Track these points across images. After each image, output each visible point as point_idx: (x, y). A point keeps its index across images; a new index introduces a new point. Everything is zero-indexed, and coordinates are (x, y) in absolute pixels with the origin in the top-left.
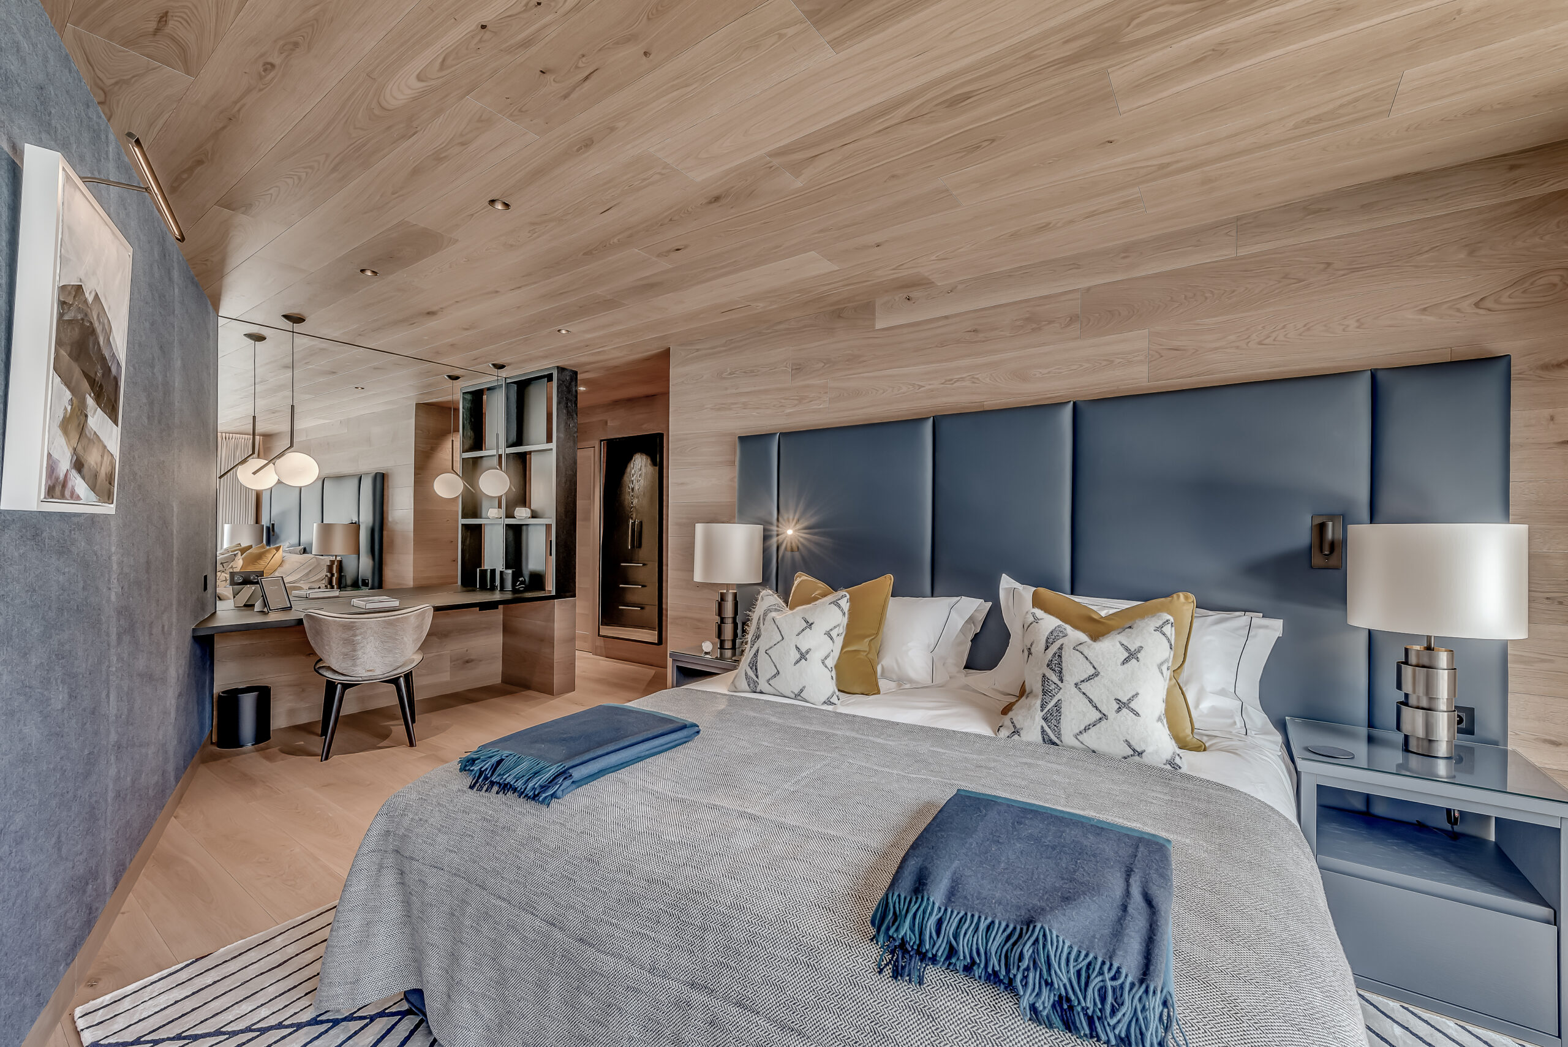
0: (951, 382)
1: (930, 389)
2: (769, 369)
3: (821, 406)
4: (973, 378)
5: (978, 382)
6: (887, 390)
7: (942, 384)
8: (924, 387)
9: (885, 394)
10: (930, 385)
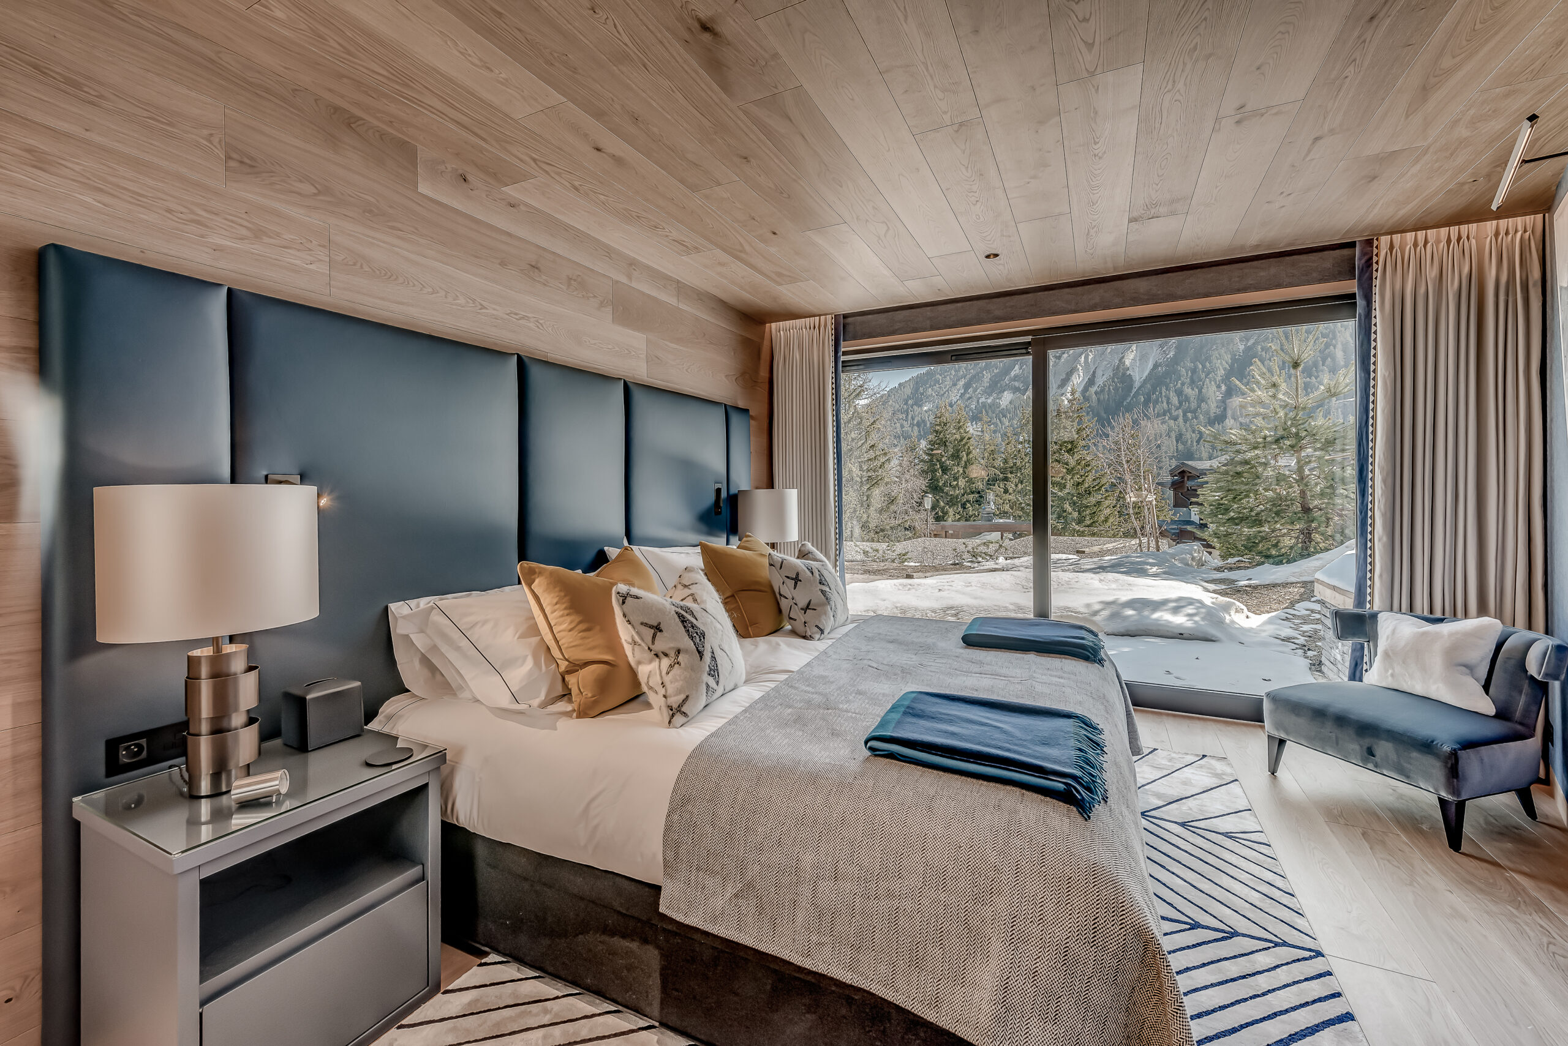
0: (517, 317)
1: (493, 315)
2: (146, 114)
3: (311, 267)
4: (537, 321)
5: (542, 328)
6: (438, 292)
7: (507, 314)
8: (487, 309)
9: (434, 295)
10: (494, 309)
